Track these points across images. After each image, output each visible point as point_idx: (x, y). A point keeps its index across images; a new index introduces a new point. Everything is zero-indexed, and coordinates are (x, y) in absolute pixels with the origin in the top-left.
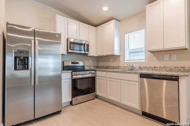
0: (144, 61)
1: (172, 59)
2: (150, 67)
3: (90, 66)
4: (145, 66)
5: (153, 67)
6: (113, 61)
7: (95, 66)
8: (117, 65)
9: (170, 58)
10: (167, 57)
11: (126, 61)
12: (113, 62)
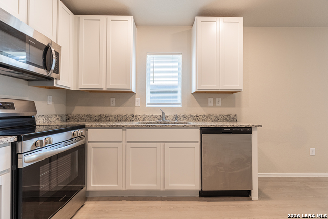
0: (180, 106)
1: (217, 105)
2: (190, 116)
3: (48, 117)
4: (183, 115)
5: (195, 115)
6: (118, 105)
7: (61, 116)
8: (129, 113)
9: (215, 102)
10: (210, 101)
11: (147, 106)
12: (116, 106)
